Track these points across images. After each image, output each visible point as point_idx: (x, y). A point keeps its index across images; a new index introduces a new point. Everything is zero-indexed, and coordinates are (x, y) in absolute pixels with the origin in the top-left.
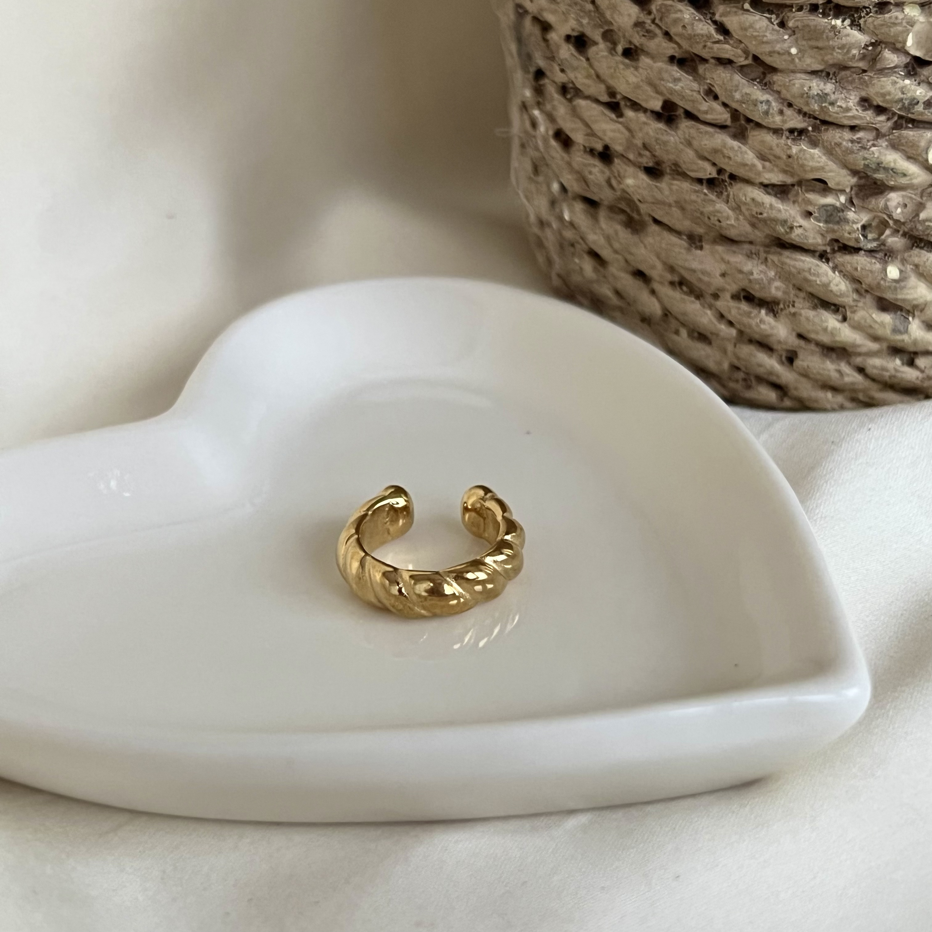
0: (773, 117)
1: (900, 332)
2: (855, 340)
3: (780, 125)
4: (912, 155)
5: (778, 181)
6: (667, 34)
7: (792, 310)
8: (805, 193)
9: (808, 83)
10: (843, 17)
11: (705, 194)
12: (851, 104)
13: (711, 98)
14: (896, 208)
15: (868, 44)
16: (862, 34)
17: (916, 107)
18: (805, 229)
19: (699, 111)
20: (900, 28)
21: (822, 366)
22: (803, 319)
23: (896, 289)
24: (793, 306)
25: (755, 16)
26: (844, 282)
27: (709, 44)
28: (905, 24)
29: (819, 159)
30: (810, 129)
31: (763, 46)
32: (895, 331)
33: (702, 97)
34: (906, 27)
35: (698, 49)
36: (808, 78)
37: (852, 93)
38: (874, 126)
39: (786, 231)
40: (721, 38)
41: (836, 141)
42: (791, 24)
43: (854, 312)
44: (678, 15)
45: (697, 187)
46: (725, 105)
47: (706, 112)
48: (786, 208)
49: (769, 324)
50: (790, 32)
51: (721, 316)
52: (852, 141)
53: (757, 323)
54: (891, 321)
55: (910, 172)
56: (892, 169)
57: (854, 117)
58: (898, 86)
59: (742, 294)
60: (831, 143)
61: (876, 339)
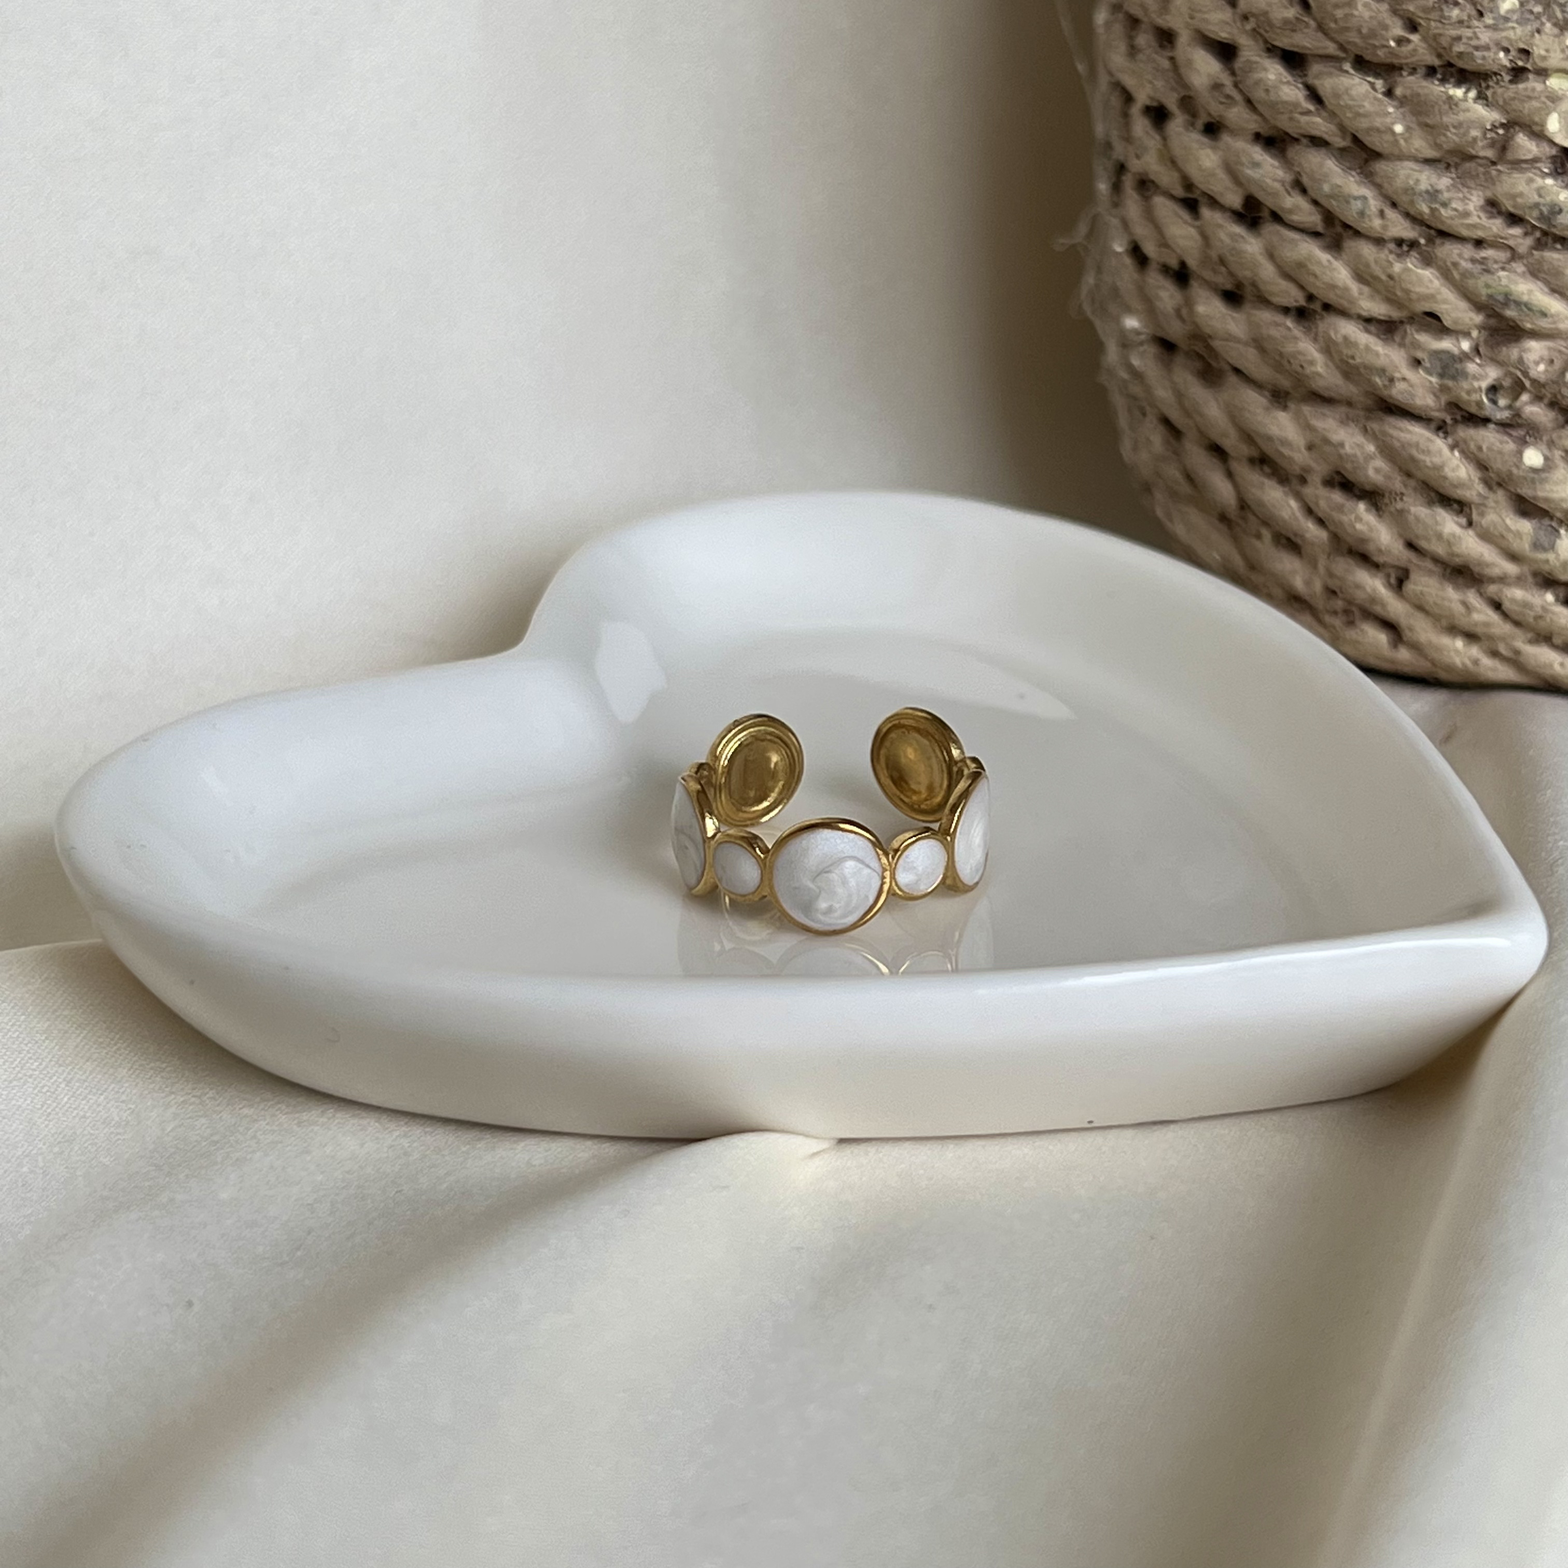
0: (1370, 220)
1: (1545, 550)
2: (1482, 555)
3: (1379, 233)
4: (1556, 287)
5: (1380, 315)
6: (1249, 102)
7: (1399, 505)
8: (1414, 332)
9: (1416, 175)
10: (1468, 86)
11: (1289, 329)
12: (1471, 207)
13: (1297, 191)
14: (1537, 363)
15: (1497, 124)
16: (1488, 109)
17: (1559, 217)
18: (1411, 386)
19: (1283, 209)
20: (1535, 104)
21: (1440, 593)
22: (1411, 518)
23: (1533, 481)
24: (1401, 499)
25: (1353, 79)
26: (1466, 467)
27: (1297, 116)
28: (1543, 99)
29: (1430, 285)
30: (1422, 241)
31: (1363, 120)
32: (1537, 546)
33: (1287, 190)
34: (1544, 103)
35: (1283, 123)
36: (1417, 168)
37: (1474, 192)
38: (1505, 242)
39: (1385, 386)
40: (1311, 107)
41: (1452, 260)
42: (1398, 91)
43: (1482, 514)
44: (1262, 75)
45: (1279, 318)
46: (1315, 203)
47: (1290, 211)
48: (1386, 351)
49: (1368, 524)
50: (1395, 103)
51: (1309, 511)
52: (1473, 261)
53: (1351, 520)
54: (1531, 531)
55: (1553, 311)
56: (1526, 305)
57: (1474, 226)
58: (1535, 185)
59: (1337, 478)
60: (1445, 262)
61: (1513, 557)
